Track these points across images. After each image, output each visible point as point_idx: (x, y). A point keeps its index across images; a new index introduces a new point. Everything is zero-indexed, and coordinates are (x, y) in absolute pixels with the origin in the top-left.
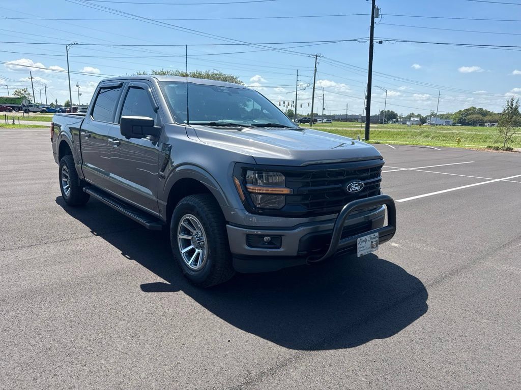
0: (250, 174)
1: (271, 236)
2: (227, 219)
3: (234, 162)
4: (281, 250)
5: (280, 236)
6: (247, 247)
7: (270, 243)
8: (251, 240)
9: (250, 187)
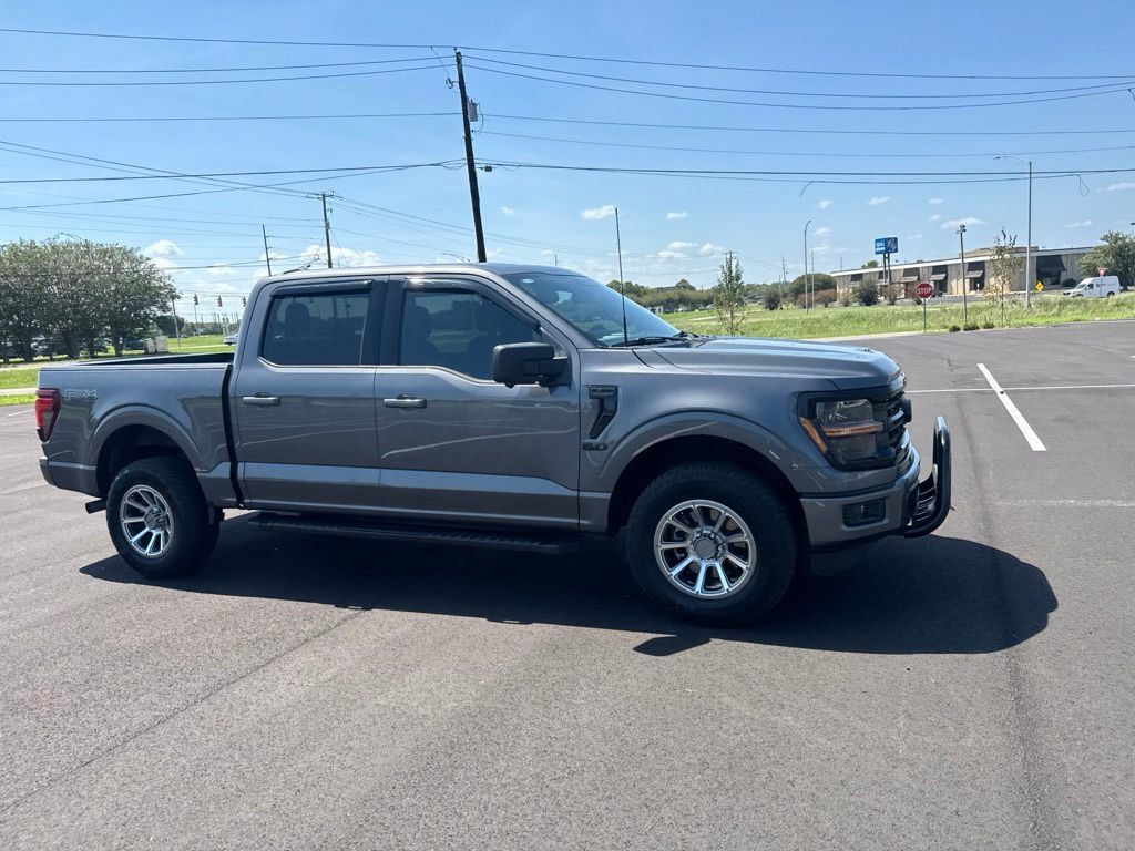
0: (819, 408)
1: (868, 504)
2: (798, 490)
3: (794, 394)
4: (886, 521)
5: (883, 499)
6: (844, 527)
7: (866, 514)
8: (849, 515)
9: (830, 431)
